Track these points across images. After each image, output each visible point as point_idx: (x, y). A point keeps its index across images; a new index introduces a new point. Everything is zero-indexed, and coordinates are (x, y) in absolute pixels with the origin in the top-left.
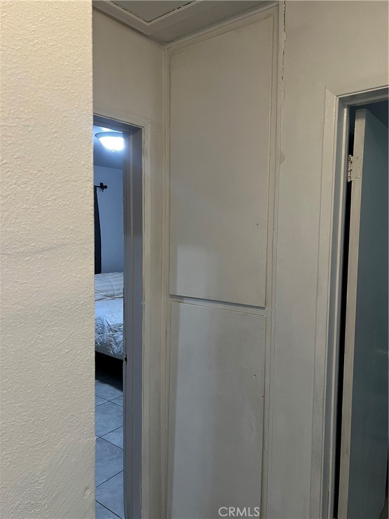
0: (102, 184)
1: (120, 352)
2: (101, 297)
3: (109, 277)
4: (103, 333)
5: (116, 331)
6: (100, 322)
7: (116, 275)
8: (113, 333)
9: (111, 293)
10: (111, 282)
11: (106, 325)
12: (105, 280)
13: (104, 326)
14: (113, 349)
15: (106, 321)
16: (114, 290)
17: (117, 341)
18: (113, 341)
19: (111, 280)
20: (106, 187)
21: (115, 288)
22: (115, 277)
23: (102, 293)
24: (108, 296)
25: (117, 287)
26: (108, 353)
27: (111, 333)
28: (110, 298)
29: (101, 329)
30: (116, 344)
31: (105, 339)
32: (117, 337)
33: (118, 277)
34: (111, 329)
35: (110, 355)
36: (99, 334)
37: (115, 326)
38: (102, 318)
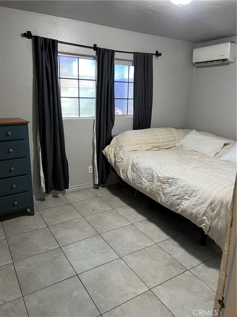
0: (157, 52)
1: (167, 202)
2: (150, 148)
3: (157, 132)
4: (152, 182)
5: (164, 183)
6: (150, 172)
7: (162, 130)
8: (162, 184)
9: (158, 145)
10: (158, 136)
11: (156, 175)
12: (154, 134)
13: (154, 176)
14: (161, 198)
15: (156, 172)
16: (160, 142)
17: (165, 192)
18: (161, 191)
19: (158, 134)
20: (160, 55)
21: (161, 141)
22: (162, 132)
23: (150, 145)
24: (156, 147)
25: (162, 141)
26: (156, 199)
27: (160, 184)
28: (156, 149)
29: (151, 177)
30: (164, 194)
31: (154, 187)
32: (165, 188)
33: (164, 132)
34: (160, 180)
35: (157, 201)
36: (149, 181)
37: (164, 179)
38: (152, 168)
